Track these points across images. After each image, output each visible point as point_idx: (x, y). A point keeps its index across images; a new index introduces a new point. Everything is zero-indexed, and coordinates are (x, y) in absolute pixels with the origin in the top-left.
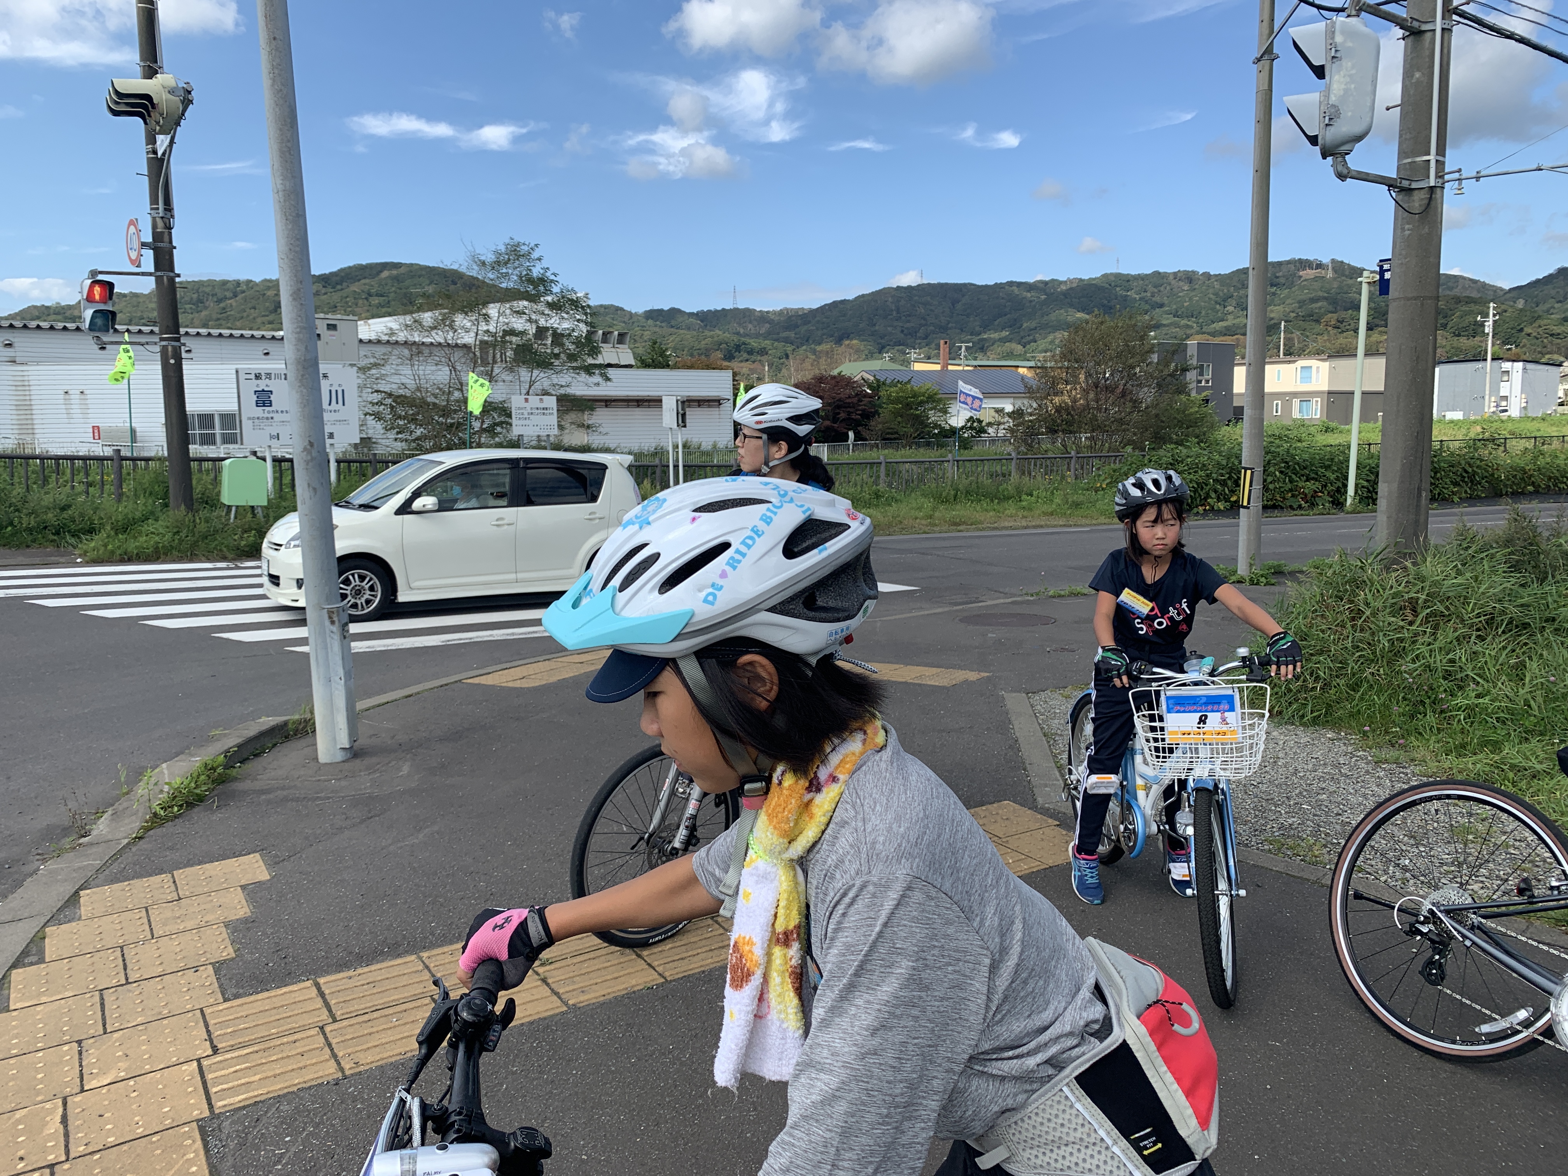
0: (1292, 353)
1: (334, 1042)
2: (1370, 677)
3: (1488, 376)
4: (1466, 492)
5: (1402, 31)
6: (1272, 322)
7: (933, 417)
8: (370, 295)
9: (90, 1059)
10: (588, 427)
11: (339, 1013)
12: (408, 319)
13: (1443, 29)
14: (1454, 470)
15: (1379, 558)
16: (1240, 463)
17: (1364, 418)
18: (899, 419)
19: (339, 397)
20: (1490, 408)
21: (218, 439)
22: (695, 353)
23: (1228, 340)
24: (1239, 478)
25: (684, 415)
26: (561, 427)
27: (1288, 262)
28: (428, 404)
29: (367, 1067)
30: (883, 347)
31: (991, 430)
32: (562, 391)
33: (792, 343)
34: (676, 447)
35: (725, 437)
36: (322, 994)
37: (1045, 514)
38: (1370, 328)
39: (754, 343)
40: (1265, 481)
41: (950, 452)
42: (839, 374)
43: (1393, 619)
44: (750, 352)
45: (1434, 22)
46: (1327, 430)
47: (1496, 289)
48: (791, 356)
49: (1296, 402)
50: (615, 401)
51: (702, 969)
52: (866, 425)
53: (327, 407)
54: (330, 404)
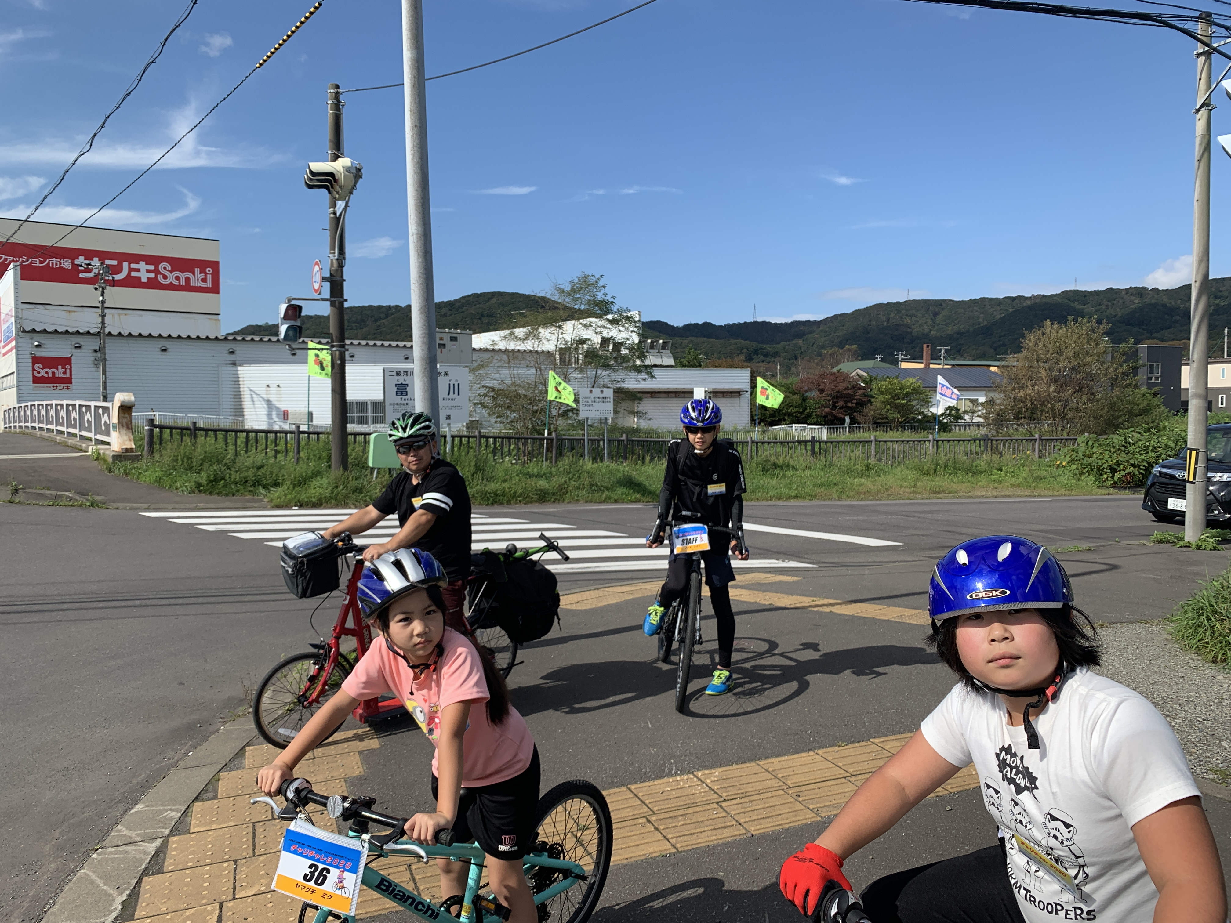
6: (1217, 328)
7: (918, 406)
8: (482, 316)
9: (241, 876)
10: (638, 413)
12: (507, 332)
16: (1186, 445)
18: (888, 407)
19: (455, 389)
21: (370, 421)
22: (722, 356)
23: (1175, 344)
24: (1186, 458)
26: (616, 412)
28: (520, 396)
30: (875, 351)
31: (966, 417)
32: (618, 385)
33: (800, 348)
35: (745, 419)
37: (1013, 486)
39: (769, 348)
41: (931, 434)
42: (839, 371)
44: (766, 355)
48: (799, 358)
50: (659, 392)
51: (708, 844)
52: (860, 412)
53: (446, 396)
54: (449, 394)
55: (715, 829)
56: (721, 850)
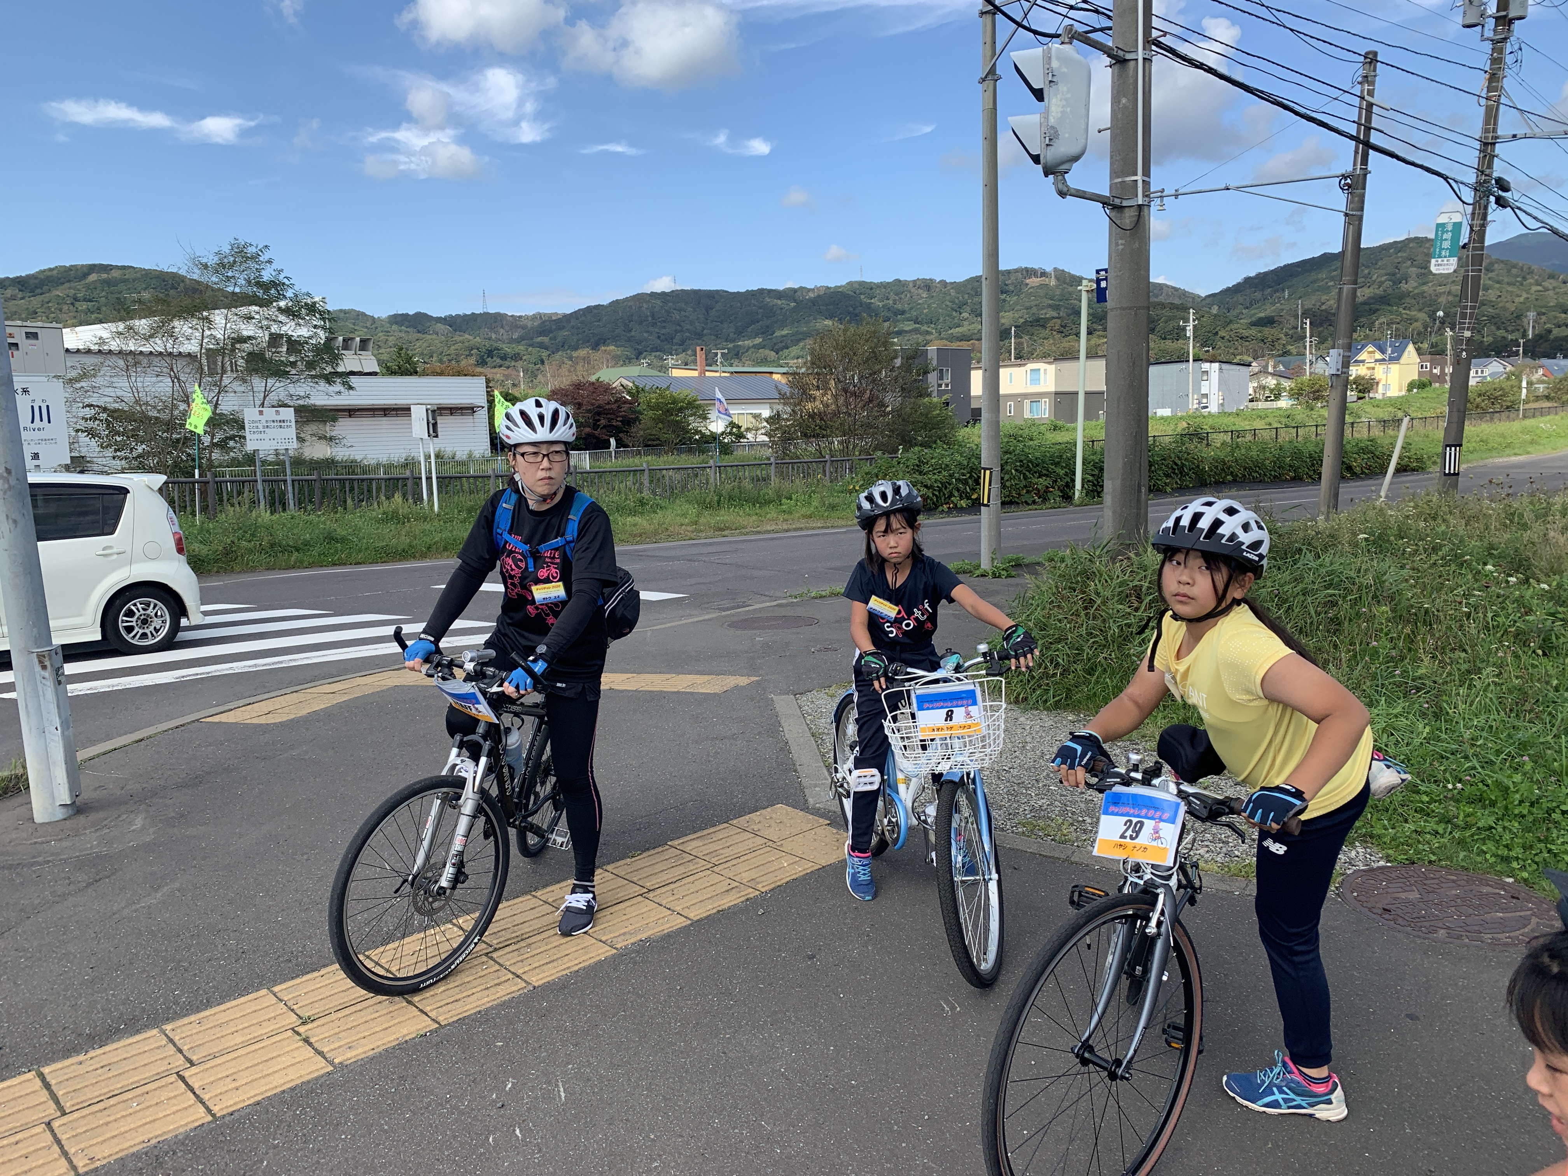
0: (1022, 357)
1: (63, 1138)
2: (1103, 661)
3: (1191, 375)
4: (1177, 483)
5: (1109, 59)
6: (1004, 327)
7: (694, 423)
8: (76, 299)
10: (331, 439)
11: (68, 1105)
12: (121, 326)
13: (1144, 59)
14: (1165, 463)
15: (1105, 550)
16: (980, 463)
17: (1088, 417)
18: (660, 425)
19: (43, 413)
20: (1193, 405)
22: (445, 359)
23: (964, 345)
24: (979, 477)
25: (435, 425)
26: (300, 440)
27: (1016, 271)
28: (150, 418)
29: (104, 1162)
30: (640, 353)
31: (749, 436)
32: (301, 402)
33: (547, 349)
34: (428, 457)
35: (482, 446)
36: (47, 1086)
37: (805, 516)
38: (1090, 333)
39: (507, 349)
40: (1002, 478)
41: (712, 457)
42: (597, 380)
43: (1121, 607)
44: (504, 358)
45: (1137, 51)
46: (1055, 428)
47: (1194, 297)
48: (546, 362)
49: (1027, 402)
50: (359, 410)
51: (478, 1009)
52: (627, 432)
53: (29, 425)
54: (32, 422)
55: (487, 988)
56: (496, 1014)
